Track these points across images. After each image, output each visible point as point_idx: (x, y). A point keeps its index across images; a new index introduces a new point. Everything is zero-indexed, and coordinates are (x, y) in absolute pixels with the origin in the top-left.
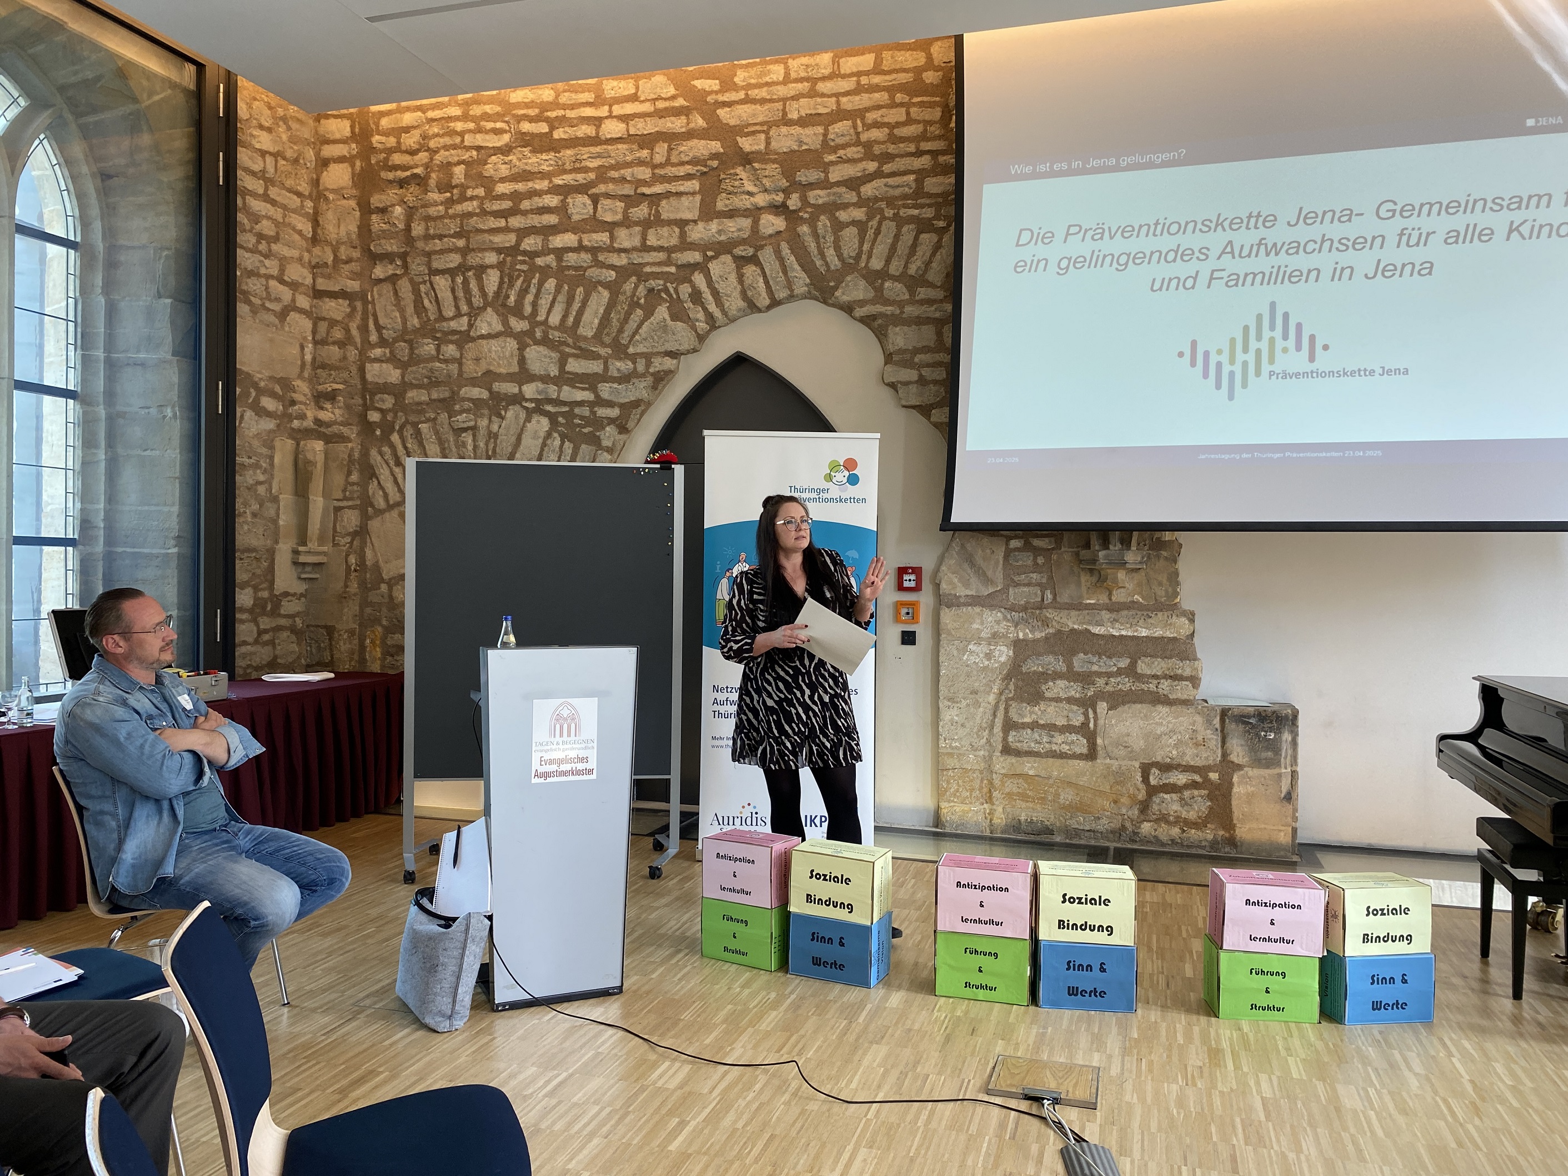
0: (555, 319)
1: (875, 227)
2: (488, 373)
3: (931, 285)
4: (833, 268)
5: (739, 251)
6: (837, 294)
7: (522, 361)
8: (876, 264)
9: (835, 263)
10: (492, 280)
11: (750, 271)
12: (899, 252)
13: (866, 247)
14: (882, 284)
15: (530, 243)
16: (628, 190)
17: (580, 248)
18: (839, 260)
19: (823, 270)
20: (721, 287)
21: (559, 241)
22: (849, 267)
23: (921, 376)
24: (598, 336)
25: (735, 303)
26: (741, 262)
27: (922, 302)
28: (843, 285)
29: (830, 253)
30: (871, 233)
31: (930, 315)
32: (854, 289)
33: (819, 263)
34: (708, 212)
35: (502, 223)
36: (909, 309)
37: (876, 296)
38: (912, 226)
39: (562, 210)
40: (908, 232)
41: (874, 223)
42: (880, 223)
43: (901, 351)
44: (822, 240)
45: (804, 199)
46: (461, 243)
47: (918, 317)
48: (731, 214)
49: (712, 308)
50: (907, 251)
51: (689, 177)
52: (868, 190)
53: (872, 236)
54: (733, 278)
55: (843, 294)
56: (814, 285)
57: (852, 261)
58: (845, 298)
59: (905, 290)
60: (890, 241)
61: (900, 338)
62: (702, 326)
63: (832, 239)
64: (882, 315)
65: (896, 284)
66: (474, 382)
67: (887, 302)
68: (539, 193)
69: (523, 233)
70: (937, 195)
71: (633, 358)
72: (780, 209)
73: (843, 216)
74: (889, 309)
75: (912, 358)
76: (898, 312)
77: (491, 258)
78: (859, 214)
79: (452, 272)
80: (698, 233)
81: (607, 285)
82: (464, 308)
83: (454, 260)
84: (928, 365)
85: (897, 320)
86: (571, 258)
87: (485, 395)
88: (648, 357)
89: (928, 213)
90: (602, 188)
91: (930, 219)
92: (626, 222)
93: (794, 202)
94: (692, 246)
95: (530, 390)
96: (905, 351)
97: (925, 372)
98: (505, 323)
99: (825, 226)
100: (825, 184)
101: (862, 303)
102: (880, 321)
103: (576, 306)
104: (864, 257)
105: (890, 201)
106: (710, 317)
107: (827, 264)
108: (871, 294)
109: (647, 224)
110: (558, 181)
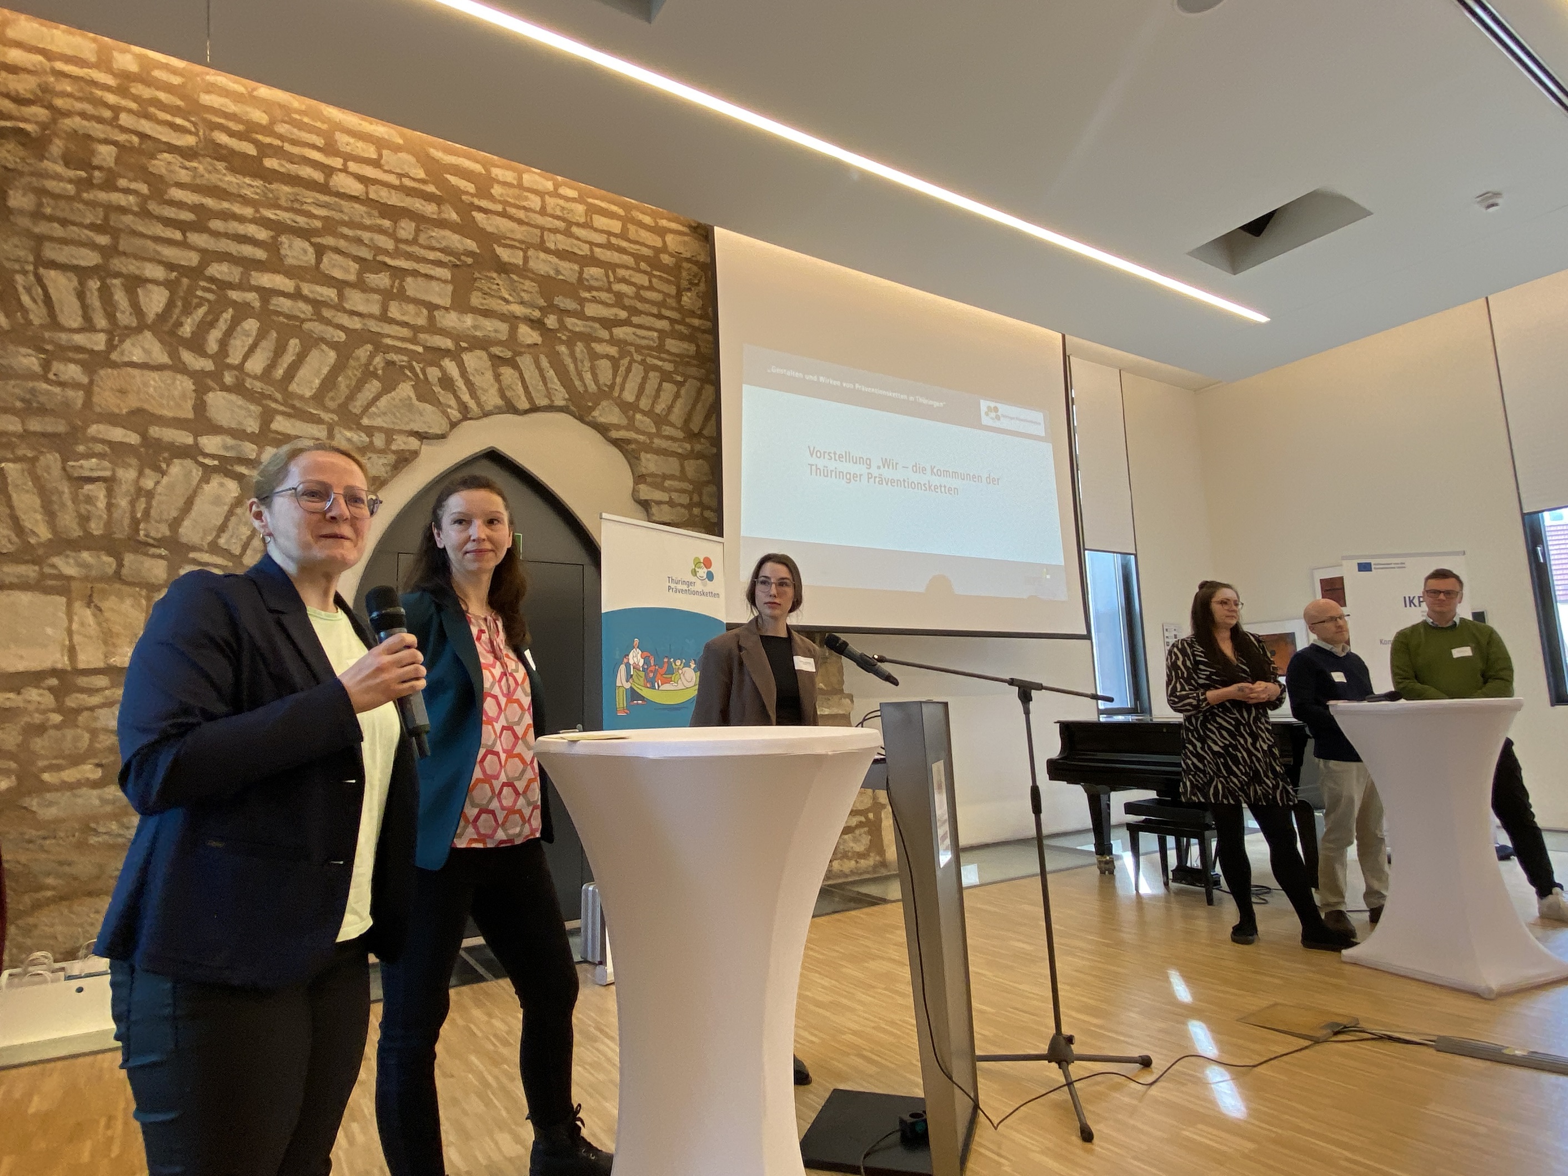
0: (256, 365)
1: (626, 365)
2: (139, 412)
3: (673, 425)
4: (590, 390)
5: (496, 350)
6: (596, 413)
7: (200, 406)
8: (629, 397)
9: (592, 387)
10: (154, 301)
11: (507, 372)
12: (647, 391)
13: (619, 380)
14: (634, 415)
15: (219, 270)
16: (365, 253)
17: (297, 295)
18: (596, 385)
19: (581, 389)
20: (476, 380)
21: (267, 280)
22: (604, 393)
23: (670, 498)
24: (318, 398)
25: (492, 399)
26: (497, 361)
27: (668, 438)
28: (600, 407)
29: (588, 376)
30: (622, 369)
31: (674, 449)
32: (608, 414)
33: (577, 383)
34: (461, 304)
35: (178, 235)
36: (657, 441)
37: (628, 424)
38: (657, 374)
39: (273, 247)
40: (654, 377)
41: (625, 362)
42: (630, 363)
43: (653, 475)
44: (579, 364)
45: (561, 322)
46: (103, 240)
47: (664, 449)
48: (487, 313)
49: (466, 397)
50: (654, 393)
51: (439, 263)
52: (619, 332)
53: (624, 372)
54: (489, 375)
56: (573, 402)
57: (607, 389)
58: (602, 420)
59: (652, 424)
60: (639, 381)
61: (650, 463)
62: (455, 414)
63: (589, 365)
64: (636, 441)
65: (645, 418)
66: (113, 419)
67: (638, 431)
68: (241, 219)
69: (208, 256)
70: (677, 355)
71: (370, 431)
72: (537, 324)
73: (599, 348)
74: (641, 438)
75: (663, 482)
76: (648, 441)
77: (155, 271)
78: (613, 351)
79: (82, 273)
80: (450, 320)
81: (334, 345)
82: (101, 322)
83: (89, 258)
84: (676, 491)
85: (649, 449)
86: (285, 304)
87: (133, 438)
88: (389, 434)
89: (669, 367)
90: (329, 241)
91: (670, 372)
92: (360, 285)
93: (551, 321)
94: (443, 332)
95: (211, 444)
96: (655, 475)
97: (675, 496)
98: (174, 355)
99: (582, 351)
100: (580, 315)
101: (618, 427)
102: (633, 446)
103: (288, 358)
104: (617, 388)
105: (639, 348)
106: (464, 408)
107: (585, 386)
108: (624, 422)
109: (388, 296)
110: (269, 214)
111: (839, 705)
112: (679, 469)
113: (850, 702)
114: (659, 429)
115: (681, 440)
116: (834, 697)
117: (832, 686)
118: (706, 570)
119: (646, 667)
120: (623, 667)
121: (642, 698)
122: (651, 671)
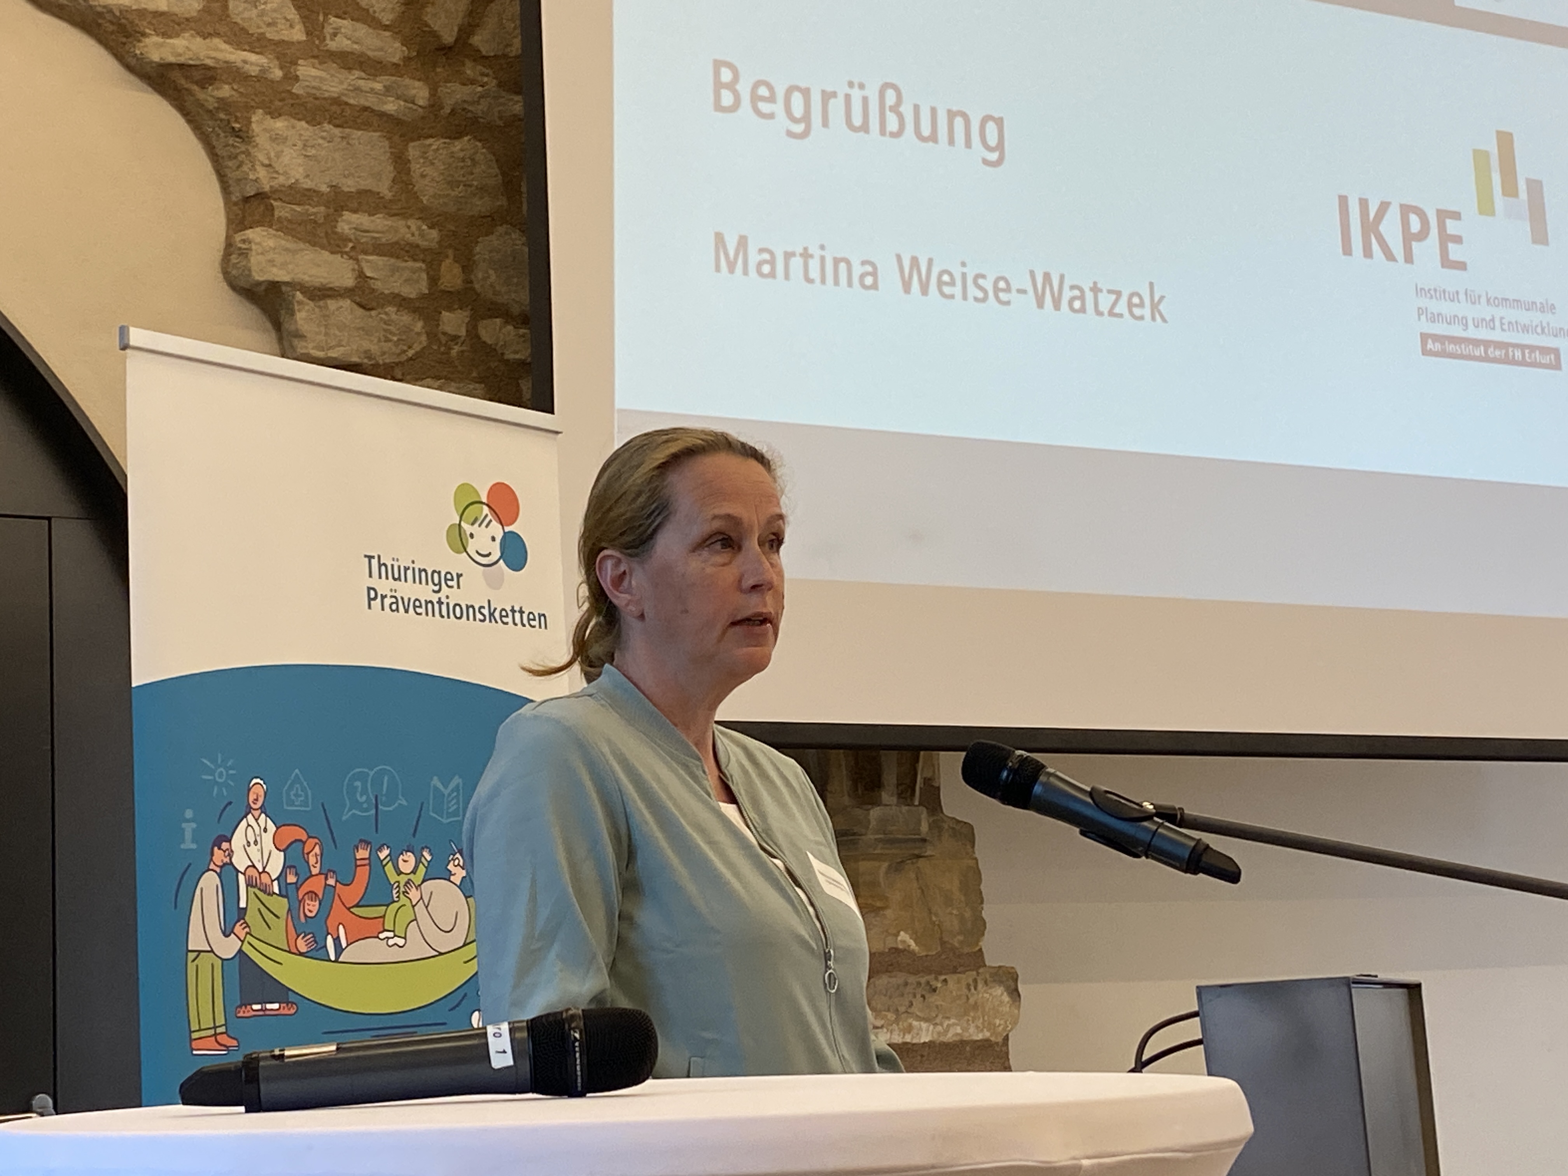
3: (368, 16)
23: (361, 276)
27: (347, 60)
31: (370, 101)
36: (307, 71)
37: (206, 10)
43: (295, 194)
47: (336, 101)
61: (285, 151)
64: (235, 74)
67: (241, 37)
74: (253, 61)
75: (331, 220)
76: (278, 73)
85: (281, 100)
96: (306, 196)
97: (375, 267)
101: (168, 24)
102: (225, 91)
111: (970, 1008)
112: (388, 171)
113: (1006, 998)
114: (314, 30)
115: (396, 69)
116: (952, 979)
117: (943, 943)
118: (497, 530)
119: (291, 879)
120: (210, 882)
121: (282, 993)
122: (312, 894)
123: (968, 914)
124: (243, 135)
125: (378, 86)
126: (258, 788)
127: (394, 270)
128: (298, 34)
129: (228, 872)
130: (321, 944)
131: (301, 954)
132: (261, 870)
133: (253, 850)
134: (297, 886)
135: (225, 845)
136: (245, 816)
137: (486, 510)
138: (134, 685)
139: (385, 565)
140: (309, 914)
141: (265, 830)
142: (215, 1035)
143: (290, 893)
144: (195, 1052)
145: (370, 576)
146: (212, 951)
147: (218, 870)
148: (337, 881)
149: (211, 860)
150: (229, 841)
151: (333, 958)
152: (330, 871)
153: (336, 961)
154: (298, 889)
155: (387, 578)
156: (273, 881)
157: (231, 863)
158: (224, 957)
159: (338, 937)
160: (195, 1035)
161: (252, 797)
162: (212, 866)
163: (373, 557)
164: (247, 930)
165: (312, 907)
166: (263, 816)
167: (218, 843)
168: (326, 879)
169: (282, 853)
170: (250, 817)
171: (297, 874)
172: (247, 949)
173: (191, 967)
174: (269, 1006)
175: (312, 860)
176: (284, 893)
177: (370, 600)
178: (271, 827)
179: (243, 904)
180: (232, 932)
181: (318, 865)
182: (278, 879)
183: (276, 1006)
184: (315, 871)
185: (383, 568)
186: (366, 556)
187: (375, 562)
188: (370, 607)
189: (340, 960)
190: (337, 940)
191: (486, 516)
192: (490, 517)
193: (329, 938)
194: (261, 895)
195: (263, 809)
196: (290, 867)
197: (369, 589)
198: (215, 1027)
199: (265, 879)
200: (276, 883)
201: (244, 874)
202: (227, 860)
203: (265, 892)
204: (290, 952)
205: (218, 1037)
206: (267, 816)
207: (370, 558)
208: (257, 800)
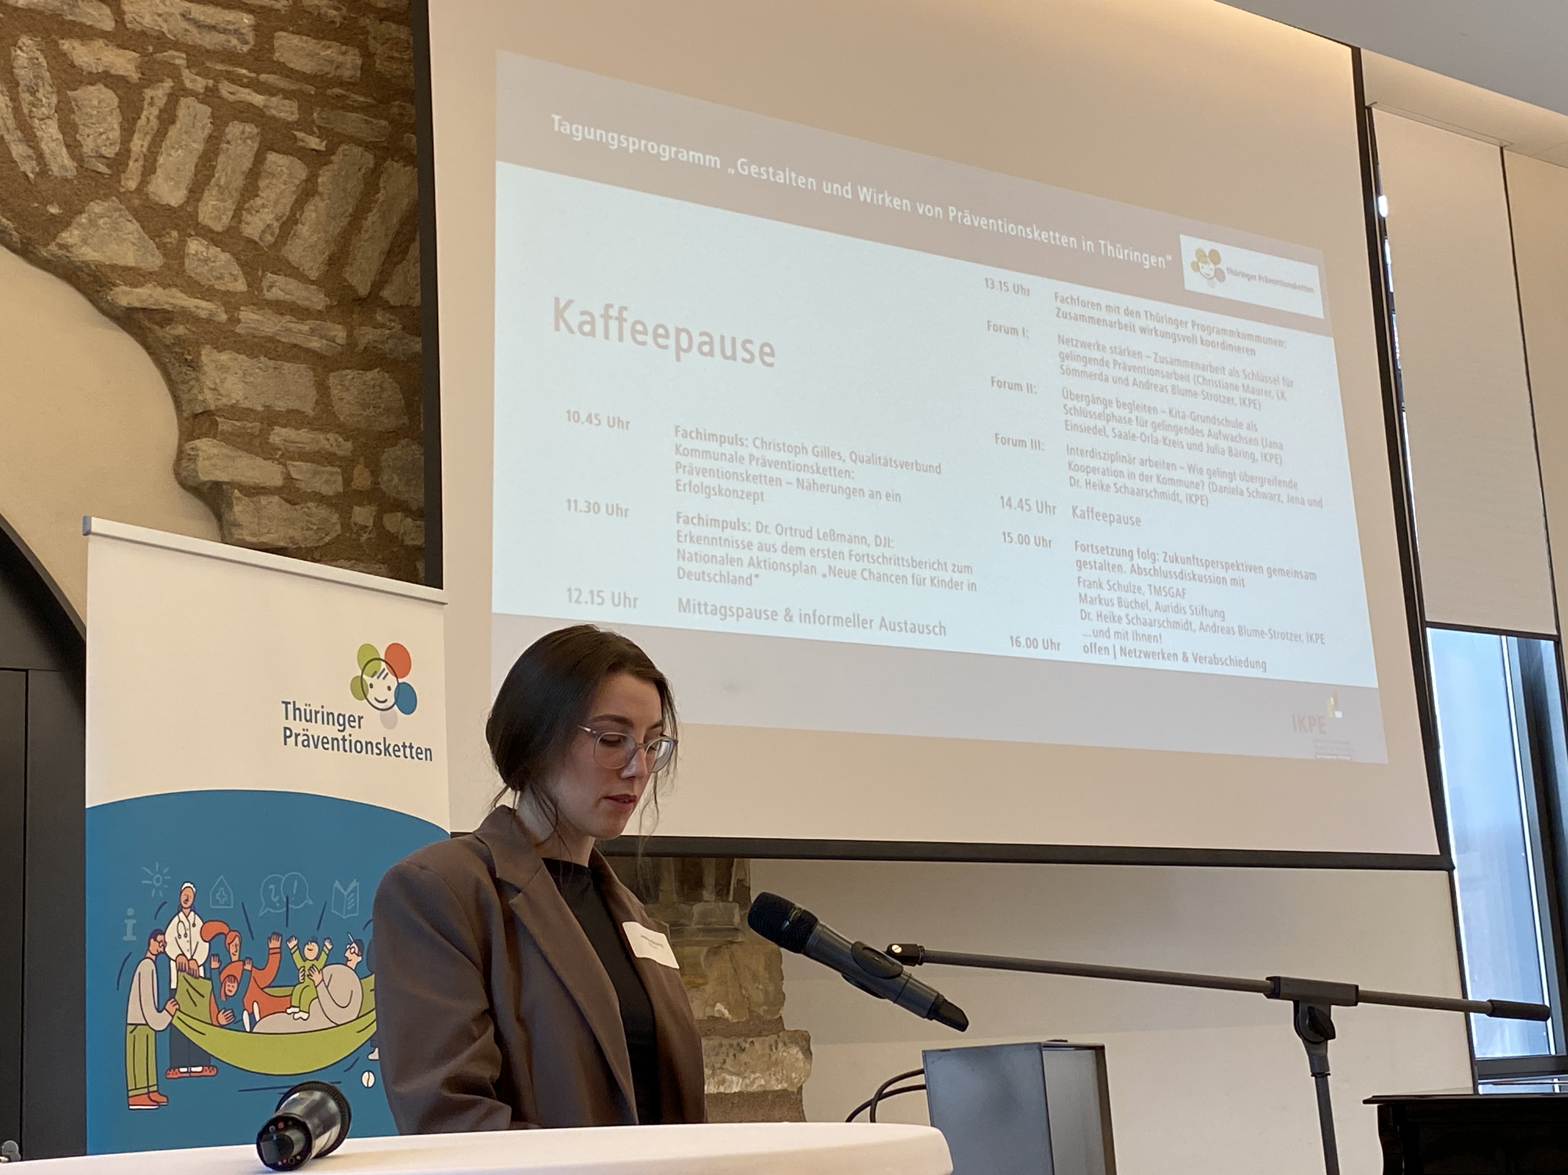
1: (161, 102)
3: (294, 272)
4: (55, 169)
6: (71, 236)
8: (169, 190)
9: (61, 162)
12: (221, 176)
13: (139, 144)
14: (182, 243)
18: (73, 157)
19: (29, 168)
22: (97, 180)
23: (288, 477)
27: (281, 308)
28: (83, 219)
29: (48, 133)
30: (150, 114)
31: (299, 340)
32: (108, 238)
33: (18, 150)
36: (248, 316)
37: (166, 266)
38: (251, 129)
40: (240, 139)
41: (159, 93)
42: (173, 99)
43: (235, 412)
44: (26, 97)
47: (271, 339)
50: (239, 182)
52: (143, 13)
53: (154, 123)
55: (85, 241)
57: (103, 169)
58: (89, 254)
59: (236, 270)
60: (198, 147)
63: (54, 100)
64: (189, 317)
65: (214, 250)
67: (194, 288)
70: (307, 78)
74: (203, 307)
75: (264, 434)
76: (224, 317)
84: (303, 456)
85: (226, 338)
89: (284, 110)
91: (288, 125)
96: (244, 413)
97: (300, 470)
99: (33, 62)
101: (136, 276)
102: (180, 330)
104: (134, 167)
105: (198, 57)
107: (40, 157)
108: (155, 261)
111: (771, 1065)
112: (313, 394)
113: (800, 1056)
114: (254, 283)
115: (319, 315)
116: (758, 1041)
117: (751, 1012)
118: (392, 681)
119: (215, 965)
120: (146, 968)
121: (204, 1058)
122: (232, 977)
123: (771, 989)
124: (194, 365)
125: (305, 328)
126: (189, 890)
127: (316, 473)
128: (241, 286)
129: (162, 960)
130: (238, 1018)
131: (222, 1026)
132: (189, 958)
133: (183, 942)
134: (220, 971)
135: (160, 938)
136: (178, 914)
137: (383, 665)
138: (87, 806)
139: (299, 709)
140: (228, 993)
141: (194, 925)
142: (149, 1092)
143: (213, 977)
144: (131, 1107)
145: (287, 718)
146: (147, 1024)
147: (154, 957)
148: (253, 966)
149: (148, 949)
150: (164, 934)
151: (248, 1029)
152: (247, 958)
153: (251, 1032)
154: (220, 973)
155: (300, 720)
156: (199, 967)
157: (165, 952)
158: (157, 1029)
159: (253, 1012)
160: (131, 1094)
161: (183, 898)
162: (149, 955)
163: (289, 703)
164: (177, 1006)
165: (231, 988)
166: (192, 913)
167: (154, 936)
168: (244, 964)
169: (207, 944)
170: (181, 914)
171: (219, 961)
172: (176, 1022)
173: (129, 1038)
174: (193, 1069)
175: (232, 949)
176: (208, 976)
177: (286, 737)
178: (199, 923)
179: (173, 986)
180: (164, 1008)
181: (237, 954)
182: (203, 965)
183: (200, 1069)
184: (235, 958)
185: (297, 712)
186: (283, 702)
187: (290, 707)
188: (285, 744)
189: (254, 1030)
190: (251, 1015)
191: (384, 670)
192: (387, 671)
193: (246, 1013)
194: (188, 977)
195: (192, 908)
196: (213, 955)
197: (286, 728)
198: (148, 1087)
199: (192, 964)
200: (201, 968)
201: (175, 961)
202: (162, 949)
203: (192, 976)
204: (212, 1025)
205: (151, 1095)
206: (195, 913)
207: (287, 703)
208: (187, 900)
